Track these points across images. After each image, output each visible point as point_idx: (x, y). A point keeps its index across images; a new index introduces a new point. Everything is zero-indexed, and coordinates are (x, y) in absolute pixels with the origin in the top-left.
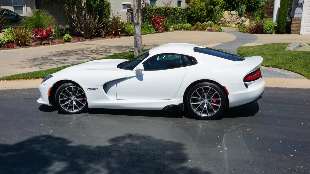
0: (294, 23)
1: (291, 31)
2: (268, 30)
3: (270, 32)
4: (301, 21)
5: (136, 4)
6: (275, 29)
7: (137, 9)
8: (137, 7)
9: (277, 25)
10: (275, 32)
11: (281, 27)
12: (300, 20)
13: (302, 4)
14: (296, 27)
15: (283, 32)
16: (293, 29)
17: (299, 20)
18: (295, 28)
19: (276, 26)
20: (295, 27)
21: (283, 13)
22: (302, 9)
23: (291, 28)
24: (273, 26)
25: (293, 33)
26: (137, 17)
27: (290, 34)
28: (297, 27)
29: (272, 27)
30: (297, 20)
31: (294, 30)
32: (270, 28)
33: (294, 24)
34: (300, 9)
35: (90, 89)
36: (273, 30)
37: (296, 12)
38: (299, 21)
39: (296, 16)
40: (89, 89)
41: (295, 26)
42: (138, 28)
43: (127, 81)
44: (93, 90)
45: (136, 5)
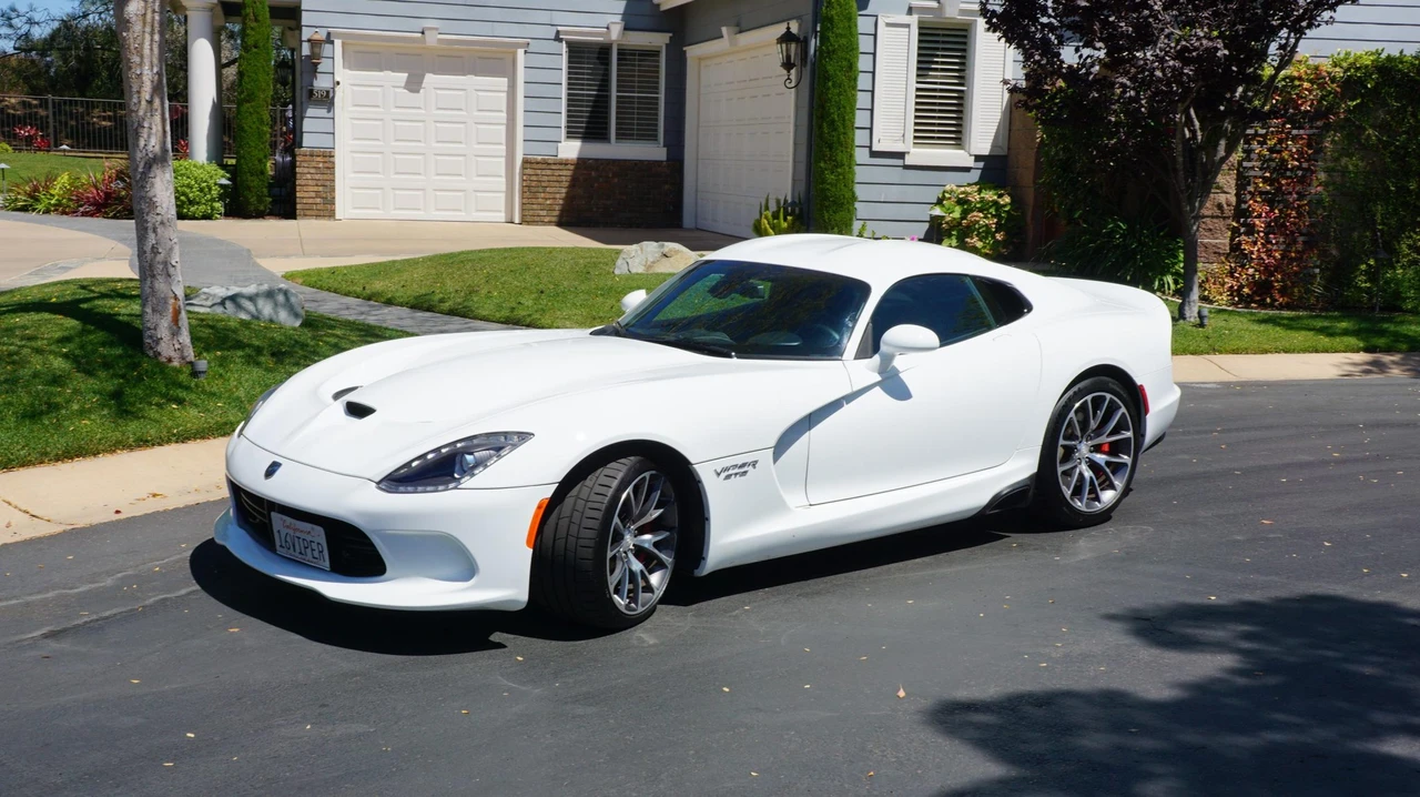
0: (306, 170)
1: (298, 206)
2: (191, 202)
3: (202, 208)
4: (334, 163)
5: (151, 45)
6: (221, 198)
7: (155, 70)
8: (155, 61)
9: (229, 179)
10: (223, 210)
11: (249, 188)
12: (327, 159)
13: (331, 95)
14: (316, 189)
15: (262, 208)
16: (306, 195)
17: (328, 156)
18: (313, 194)
19: (225, 182)
20: (311, 189)
21: (254, 126)
22: (330, 115)
23: (298, 194)
24: (216, 184)
25: (308, 212)
26: (158, 118)
27: (295, 219)
28: (321, 189)
29: (210, 189)
30: (319, 159)
31: (311, 201)
32: (201, 190)
33: (309, 176)
34: (322, 112)
35: (726, 473)
36: (213, 200)
37: (307, 125)
38: (326, 165)
39: (308, 141)
40: (723, 475)
41: (310, 182)
42: (167, 175)
43: (847, 408)
44: (736, 474)
45: (151, 49)
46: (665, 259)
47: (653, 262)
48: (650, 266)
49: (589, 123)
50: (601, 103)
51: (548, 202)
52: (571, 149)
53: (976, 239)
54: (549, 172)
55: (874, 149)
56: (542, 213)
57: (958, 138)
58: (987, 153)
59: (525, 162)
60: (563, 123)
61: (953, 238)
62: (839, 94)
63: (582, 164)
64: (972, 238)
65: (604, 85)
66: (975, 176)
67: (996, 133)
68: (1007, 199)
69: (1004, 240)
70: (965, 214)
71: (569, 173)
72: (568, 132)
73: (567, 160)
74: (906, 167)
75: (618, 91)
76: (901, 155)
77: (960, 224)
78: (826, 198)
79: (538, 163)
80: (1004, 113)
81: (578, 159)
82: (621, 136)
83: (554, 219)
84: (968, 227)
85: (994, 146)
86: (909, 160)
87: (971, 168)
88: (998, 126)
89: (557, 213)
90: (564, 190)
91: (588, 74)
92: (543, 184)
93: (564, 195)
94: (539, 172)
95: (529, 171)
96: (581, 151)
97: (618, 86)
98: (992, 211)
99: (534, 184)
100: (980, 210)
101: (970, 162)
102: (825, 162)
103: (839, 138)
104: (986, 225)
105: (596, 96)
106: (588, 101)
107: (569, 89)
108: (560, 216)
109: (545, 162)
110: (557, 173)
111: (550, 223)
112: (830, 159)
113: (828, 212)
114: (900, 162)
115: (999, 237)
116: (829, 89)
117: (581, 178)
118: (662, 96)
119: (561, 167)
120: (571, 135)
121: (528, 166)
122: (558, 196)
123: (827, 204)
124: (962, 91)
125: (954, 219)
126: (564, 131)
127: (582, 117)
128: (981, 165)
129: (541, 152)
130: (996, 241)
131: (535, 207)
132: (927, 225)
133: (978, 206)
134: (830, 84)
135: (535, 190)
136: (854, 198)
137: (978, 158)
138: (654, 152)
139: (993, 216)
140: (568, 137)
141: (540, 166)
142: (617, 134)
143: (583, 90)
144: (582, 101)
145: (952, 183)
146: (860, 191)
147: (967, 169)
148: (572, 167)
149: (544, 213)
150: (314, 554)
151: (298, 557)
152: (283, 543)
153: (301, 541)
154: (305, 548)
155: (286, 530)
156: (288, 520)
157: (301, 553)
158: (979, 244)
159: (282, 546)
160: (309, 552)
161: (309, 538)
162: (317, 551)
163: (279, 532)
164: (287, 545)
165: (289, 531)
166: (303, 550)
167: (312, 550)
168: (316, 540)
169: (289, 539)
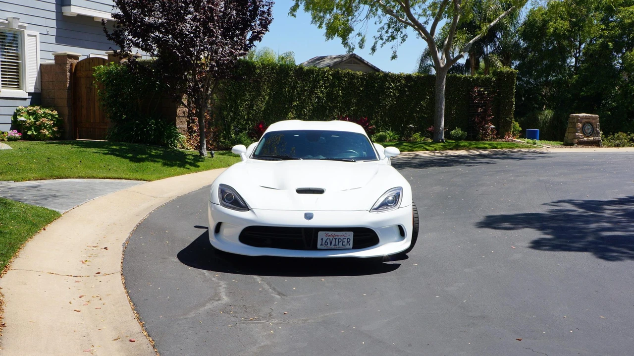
53: (45, 130)
57: (18, 84)
58: (33, 92)
61: (33, 130)
64: (44, 130)
66: (28, 102)
67: (36, 83)
68: (56, 113)
69: (57, 130)
70: (36, 119)
77: (35, 124)
80: (38, 74)
84: (40, 125)
85: (35, 88)
87: (27, 98)
88: (36, 80)
98: (50, 117)
100: (44, 117)
101: (26, 96)
104: (49, 124)
115: (55, 129)
124: (18, 63)
125: (32, 122)
128: (30, 97)
130: (54, 131)
132: (10, 125)
133: (43, 115)
137: (30, 94)
139: (51, 120)
145: (21, 105)
147: (25, 99)
150: (344, 244)
151: (333, 247)
152: (323, 243)
153: (337, 240)
154: (339, 242)
155: (327, 237)
156: (330, 233)
157: (335, 245)
158: (47, 133)
159: (322, 245)
160: (341, 244)
161: (342, 238)
162: (346, 242)
163: (322, 239)
164: (326, 243)
165: (329, 237)
166: (337, 244)
167: (343, 242)
168: (347, 238)
169: (328, 241)
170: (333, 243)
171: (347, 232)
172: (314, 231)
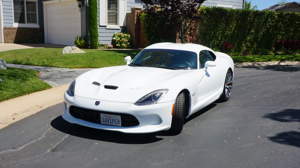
46: (73, 50)
47: (71, 51)
48: (70, 52)
49: (20, 19)
50: (22, 14)
51: (11, 38)
52: (16, 25)
53: (124, 44)
54: (11, 31)
55: (100, 25)
56: (9, 40)
57: (116, 23)
58: (122, 26)
59: (4, 28)
60: (13, 19)
61: (119, 44)
62: (94, 13)
63: (19, 29)
64: (123, 44)
65: (23, 10)
66: (120, 31)
67: (124, 22)
68: (130, 36)
69: (129, 44)
70: (121, 39)
71: (16, 31)
72: (15, 21)
73: (15, 28)
74: (107, 29)
75: (27, 12)
76: (105, 26)
77: (120, 41)
78: (92, 36)
79: (8, 28)
80: (125, 17)
81: (18, 27)
82: (28, 22)
83: (13, 42)
84: (122, 42)
85: (124, 24)
86: (107, 28)
88: (124, 20)
89: (13, 40)
90: (15, 35)
91: (18, 7)
92: (10, 33)
93: (15, 36)
94: (8, 30)
95: (5, 30)
96: (18, 25)
97: (27, 10)
98: (127, 38)
99: (7, 33)
100: (124, 38)
101: (119, 28)
102: (92, 28)
103: (95, 23)
104: (126, 41)
105: (21, 12)
106: (19, 14)
107: (14, 11)
108: (14, 41)
109: (10, 28)
110: (13, 31)
111: (12, 43)
112: (93, 27)
113: (93, 39)
114: (105, 28)
115: (128, 43)
116: (92, 12)
117: (19, 32)
118: (37, 13)
119: (14, 29)
120: (16, 21)
121: (5, 29)
122: (13, 36)
123: (93, 37)
124: (116, 13)
125: (119, 40)
126: (14, 21)
127: (18, 17)
128: (121, 28)
129: (8, 26)
130: (128, 45)
131: (8, 39)
132: (111, 41)
133: (123, 37)
134: (92, 11)
135: (8, 35)
136: (98, 36)
137: (121, 27)
138: (36, 26)
139: (127, 39)
140: (15, 22)
141: (8, 29)
142: (27, 22)
143: (17, 11)
144: (17, 13)
145: (116, 32)
146: (99, 34)
147: (119, 29)
148: (17, 29)
149: (10, 40)
150: (116, 122)
151: (109, 123)
152: (104, 121)
153: (111, 120)
154: (113, 121)
155: (106, 118)
156: (107, 115)
157: (111, 123)
158: (125, 45)
159: (103, 122)
160: (114, 122)
161: (114, 119)
162: (117, 122)
163: (103, 118)
164: (106, 121)
165: (107, 118)
166: (112, 122)
167: (115, 122)
168: (117, 119)
169: (106, 120)
170: (110, 122)
171: (117, 116)
172: (98, 113)
